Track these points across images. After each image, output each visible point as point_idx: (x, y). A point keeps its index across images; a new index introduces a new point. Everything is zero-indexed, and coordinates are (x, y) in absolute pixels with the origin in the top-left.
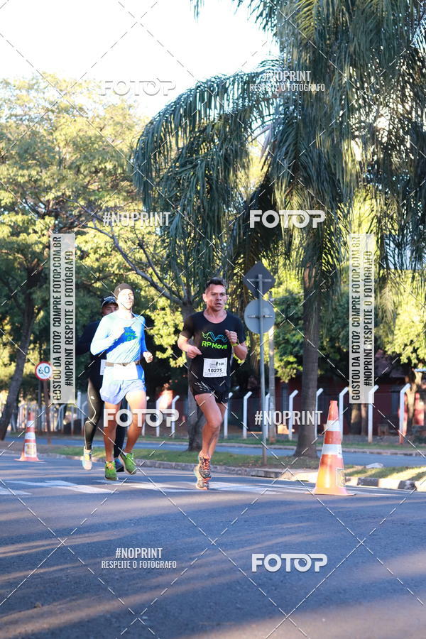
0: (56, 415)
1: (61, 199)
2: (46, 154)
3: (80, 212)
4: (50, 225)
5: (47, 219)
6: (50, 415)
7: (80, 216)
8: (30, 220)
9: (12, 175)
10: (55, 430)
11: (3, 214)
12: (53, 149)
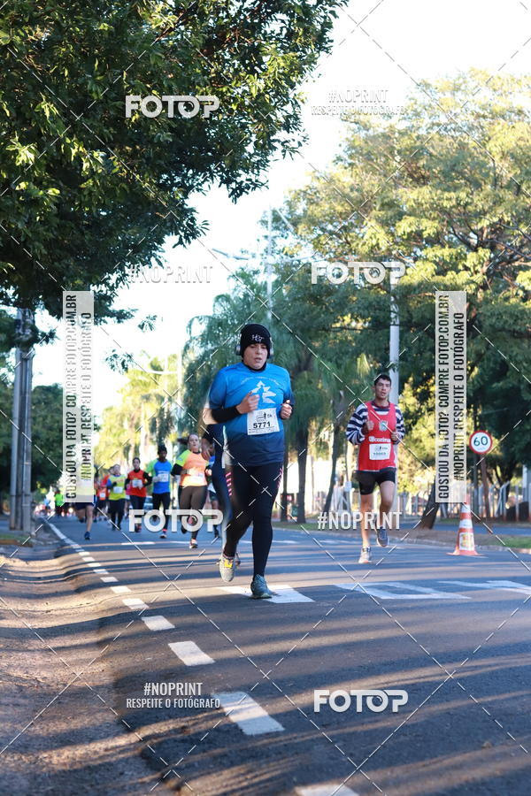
0: (496, 497)
1: (498, 226)
2: (478, 171)
3: (521, 242)
4: (485, 259)
5: (481, 252)
6: (489, 497)
7: (522, 246)
8: (460, 254)
9: (436, 198)
10: (496, 516)
11: (426, 248)
12: (487, 164)
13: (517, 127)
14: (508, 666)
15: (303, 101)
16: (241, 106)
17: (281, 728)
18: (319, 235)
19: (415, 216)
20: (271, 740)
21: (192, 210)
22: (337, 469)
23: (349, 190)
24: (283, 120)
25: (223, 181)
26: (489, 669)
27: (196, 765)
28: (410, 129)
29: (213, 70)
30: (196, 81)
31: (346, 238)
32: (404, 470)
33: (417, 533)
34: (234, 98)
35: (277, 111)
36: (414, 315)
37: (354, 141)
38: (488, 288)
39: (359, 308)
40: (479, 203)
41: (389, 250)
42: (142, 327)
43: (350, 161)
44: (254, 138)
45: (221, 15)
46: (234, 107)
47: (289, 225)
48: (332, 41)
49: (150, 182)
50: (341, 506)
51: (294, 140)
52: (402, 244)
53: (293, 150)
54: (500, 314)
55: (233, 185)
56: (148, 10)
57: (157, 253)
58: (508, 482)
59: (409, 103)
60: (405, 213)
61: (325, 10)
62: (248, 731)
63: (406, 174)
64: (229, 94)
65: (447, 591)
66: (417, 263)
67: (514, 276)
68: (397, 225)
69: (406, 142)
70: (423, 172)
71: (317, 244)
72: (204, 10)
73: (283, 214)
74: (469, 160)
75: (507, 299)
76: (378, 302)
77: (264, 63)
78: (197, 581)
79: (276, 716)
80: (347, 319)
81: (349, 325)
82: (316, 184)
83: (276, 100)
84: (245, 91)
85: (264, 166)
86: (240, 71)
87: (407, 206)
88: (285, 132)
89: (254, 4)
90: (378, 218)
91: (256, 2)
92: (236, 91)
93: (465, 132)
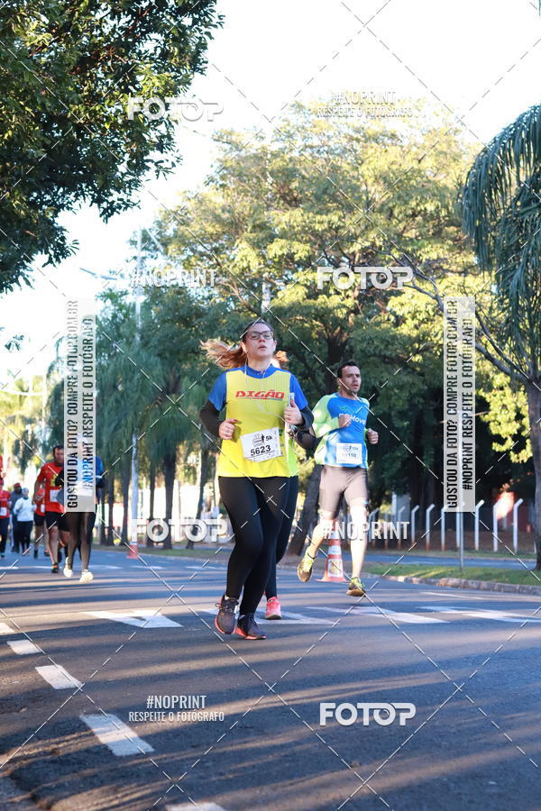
1: (370, 250)
2: (350, 195)
4: (356, 285)
9: (307, 221)
11: (297, 271)
12: (359, 187)
13: (390, 151)
14: (376, 690)
16: (114, 125)
17: (151, 749)
18: (190, 256)
19: (287, 239)
20: (141, 761)
21: (62, 229)
22: (204, 494)
23: (220, 211)
24: (156, 140)
25: (95, 200)
26: (357, 692)
27: (67, 784)
28: (282, 150)
29: (86, 88)
30: (70, 99)
31: (216, 260)
34: (107, 117)
35: (150, 131)
36: (284, 339)
37: (226, 161)
38: (359, 313)
39: (229, 331)
40: (351, 227)
41: (259, 272)
42: (8, 347)
43: (221, 182)
44: (127, 157)
45: (94, 33)
46: (107, 126)
47: (159, 246)
48: (206, 62)
49: (21, 200)
51: (168, 161)
52: (273, 267)
53: (167, 171)
54: (371, 339)
55: (105, 205)
56: (23, 27)
57: (25, 272)
58: (377, 509)
59: (282, 124)
60: (277, 236)
61: (200, 31)
62: (118, 752)
63: (278, 196)
64: (102, 113)
65: (316, 617)
66: (288, 286)
67: (386, 301)
68: (268, 247)
69: (278, 163)
70: (295, 195)
71: (187, 264)
72: (78, 28)
73: (153, 235)
74: (342, 183)
75: (378, 324)
77: (138, 82)
78: (62, 606)
79: (145, 738)
82: (187, 205)
84: (118, 111)
85: (136, 185)
86: (114, 90)
87: (279, 228)
88: (159, 152)
89: (128, 22)
90: (248, 240)
91: (130, 21)
92: (109, 110)
93: (338, 155)
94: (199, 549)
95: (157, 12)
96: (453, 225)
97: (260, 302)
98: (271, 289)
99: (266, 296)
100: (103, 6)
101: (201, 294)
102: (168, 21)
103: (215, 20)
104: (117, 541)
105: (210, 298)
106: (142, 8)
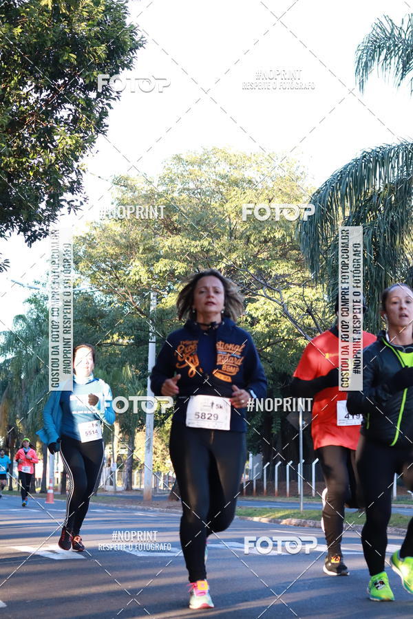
1: (232, 268)
3: (250, 280)
7: (250, 284)
9: (185, 246)
11: (177, 283)
12: (224, 220)
13: (248, 193)
15: (84, 171)
16: (37, 173)
18: (95, 272)
19: (169, 258)
23: (119, 237)
24: (68, 184)
25: (21, 230)
28: (166, 192)
29: (15, 145)
30: (3, 153)
31: (115, 275)
32: (158, 454)
33: (167, 504)
34: (31, 167)
35: (64, 178)
37: (123, 199)
39: (125, 328)
40: (218, 250)
41: (148, 284)
44: (46, 197)
45: (22, 103)
46: (31, 174)
48: (107, 126)
50: (108, 482)
51: (77, 200)
52: (159, 280)
53: (76, 208)
55: (29, 233)
59: (166, 172)
60: (161, 256)
61: (102, 102)
63: (163, 226)
64: (28, 164)
66: (169, 294)
68: (155, 265)
69: (163, 202)
70: (176, 225)
71: (93, 277)
72: (9, 99)
74: (211, 217)
76: (140, 323)
77: (54, 141)
80: (116, 337)
81: (117, 341)
82: (94, 232)
83: (64, 169)
84: (39, 162)
85: (53, 219)
86: (37, 146)
87: (163, 251)
88: (70, 194)
89: (48, 95)
90: (140, 259)
91: (49, 94)
92: (33, 161)
93: (209, 196)
94: (101, 496)
95: (70, 88)
96: (295, 249)
97: (149, 307)
98: (157, 296)
99: (153, 302)
100: (29, 83)
101: (104, 299)
102: (78, 94)
103: (114, 95)
104: (38, 490)
105: (110, 303)
106: (59, 84)
